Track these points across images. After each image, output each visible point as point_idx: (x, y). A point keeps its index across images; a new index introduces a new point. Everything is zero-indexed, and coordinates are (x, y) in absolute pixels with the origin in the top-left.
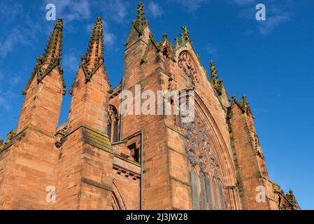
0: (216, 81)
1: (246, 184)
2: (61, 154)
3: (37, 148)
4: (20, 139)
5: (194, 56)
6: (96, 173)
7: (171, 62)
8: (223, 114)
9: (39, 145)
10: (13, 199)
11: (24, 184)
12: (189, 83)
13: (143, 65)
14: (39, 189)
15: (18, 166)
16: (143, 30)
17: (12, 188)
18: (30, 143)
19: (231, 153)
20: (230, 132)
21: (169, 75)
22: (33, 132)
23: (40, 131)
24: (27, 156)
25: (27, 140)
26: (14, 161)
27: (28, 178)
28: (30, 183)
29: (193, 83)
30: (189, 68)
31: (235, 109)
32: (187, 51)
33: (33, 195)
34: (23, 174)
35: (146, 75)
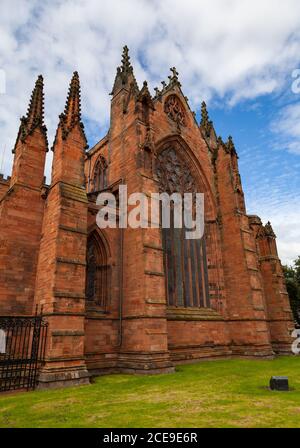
1: (225, 219)
3: (25, 201)
4: (9, 195)
5: (182, 99)
6: (72, 221)
7: (150, 110)
8: (209, 155)
9: (27, 198)
11: (16, 230)
12: (174, 129)
13: (126, 116)
14: (30, 233)
15: (10, 216)
18: (20, 198)
19: (214, 192)
20: (215, 172)
21: (148, 125)
22: (21, 188)
23: (28, 187)
24: (16, 208)
25: (16, 195)
26: (6, 213)
27: (19, 225)
29: (179, 128)
30: (176, 112)
31: (221, 151)
32: (174, 95)
35: (128, 125)
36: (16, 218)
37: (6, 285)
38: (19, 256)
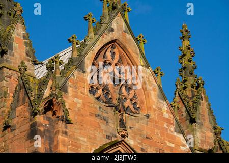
0: (191, 81)
5: (132, 47)
13: (9, 134)
16: (9, 34)
29: (122, 124)
32: (114, 41)
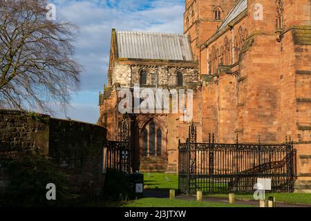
2: (282, 48)
3: (264, 48)
4: (251, 45)
6: (306, 65)
9: (265, 45)
10: (256, 86)
11: (260, 75)
14: (271, 76)
15: (254, 64)
17: (254, 80)
18: (259, 46)
22: (259, 37)
23: (263, 34)
24: (259, 55)
25: (256, 44)
26: (251, 62)
27: (263, 70)
28: (265, 73)
33: (268, 80)
34: (259, 69)
36: (259, 65)
37: (259, 120)
38: (265, 96)
